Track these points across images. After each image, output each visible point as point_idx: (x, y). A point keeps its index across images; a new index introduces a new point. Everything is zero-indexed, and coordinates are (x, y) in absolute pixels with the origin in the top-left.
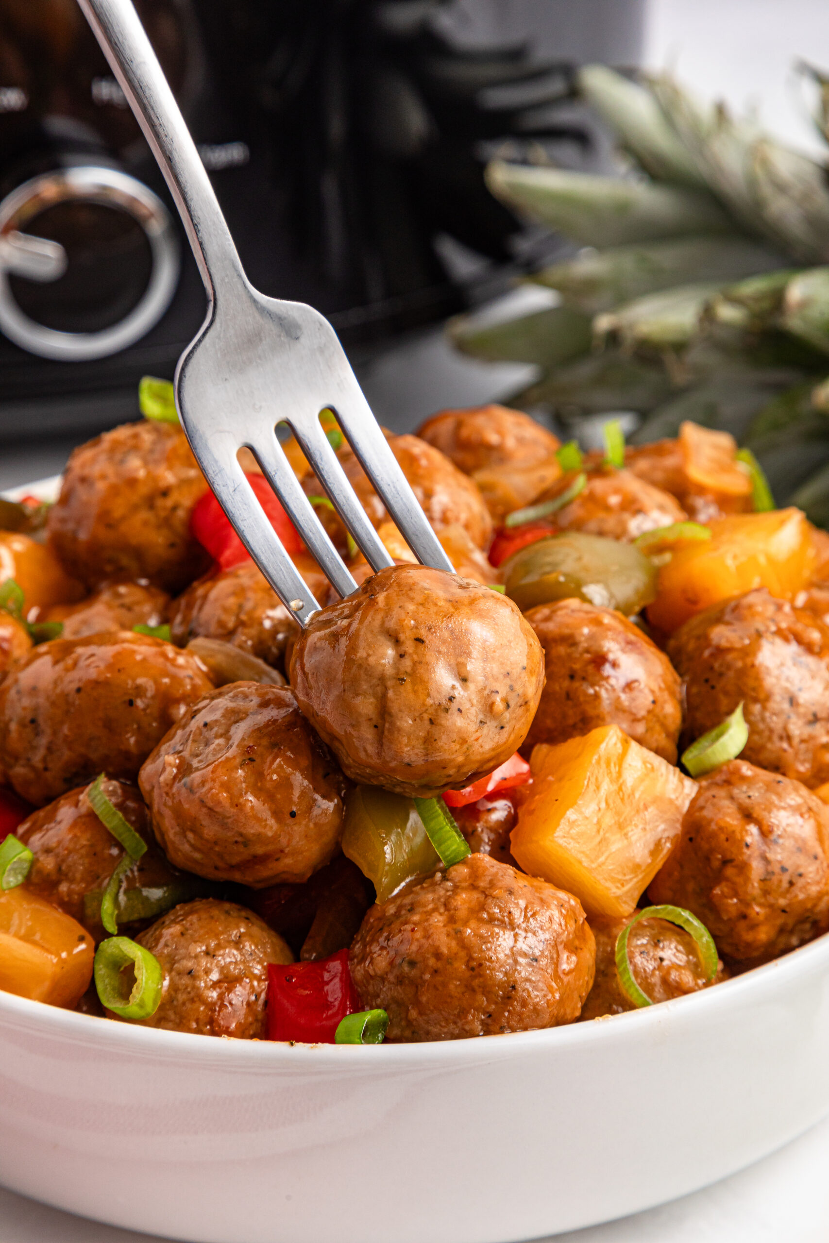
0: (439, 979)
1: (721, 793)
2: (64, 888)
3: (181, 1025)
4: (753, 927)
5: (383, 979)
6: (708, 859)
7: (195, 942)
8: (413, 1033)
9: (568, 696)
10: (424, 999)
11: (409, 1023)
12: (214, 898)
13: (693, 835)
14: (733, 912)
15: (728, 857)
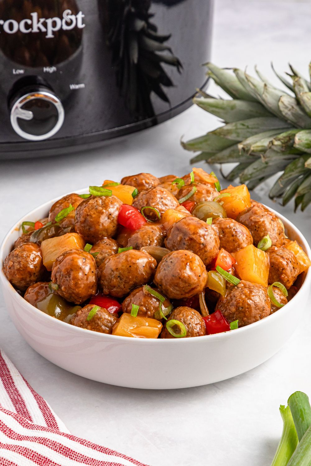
0: (249, 309)
1: (274, 254)
2: (149, 313)
3: (192, 336)
4: (289, 283)
5: (234, 313)
6: (278, 270)
7: (187, 317)
8: (245, 323)
9: (234, 241)
10: (247, 315)
11: (244, 321)
12: (182, 306)
13: (272, 265)
14: (286, 280)
15: (283, 268)
